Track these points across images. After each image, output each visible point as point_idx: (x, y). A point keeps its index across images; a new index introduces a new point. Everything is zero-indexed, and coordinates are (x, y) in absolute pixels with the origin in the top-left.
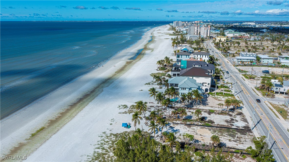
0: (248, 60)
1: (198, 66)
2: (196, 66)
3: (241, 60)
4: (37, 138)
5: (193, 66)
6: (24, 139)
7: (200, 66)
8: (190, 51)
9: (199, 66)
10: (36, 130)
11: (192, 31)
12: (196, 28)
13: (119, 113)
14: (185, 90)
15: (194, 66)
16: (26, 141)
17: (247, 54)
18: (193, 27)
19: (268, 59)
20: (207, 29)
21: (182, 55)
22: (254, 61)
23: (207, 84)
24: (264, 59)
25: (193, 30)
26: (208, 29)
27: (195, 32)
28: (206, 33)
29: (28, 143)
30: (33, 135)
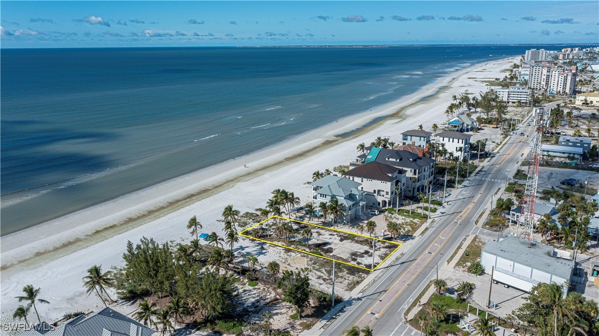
0: (564, 153)
1: (394, 160)
2: (391, 159)
3: (549, 153)
4: (98, 235)
6: (85, 234)
7: (398, 160)
8: (468, 125)
9: (396, 160)
10: (105, 227)
11: (536, 78)
12: (545, 71)
13: (218, 221)
14: (326, 197)
15: (388, 159)
16: (85, 237)
17: (568, 140)
18: (538, 68)
20: (565, 75)
21: (411, 136)
22: (576, 156)
23: (385, 192)
25: (537, 76)
26: (567, 75)
27: (542, 80)
28: (562, 84)
29: (86, 239)
30: (97, 232)
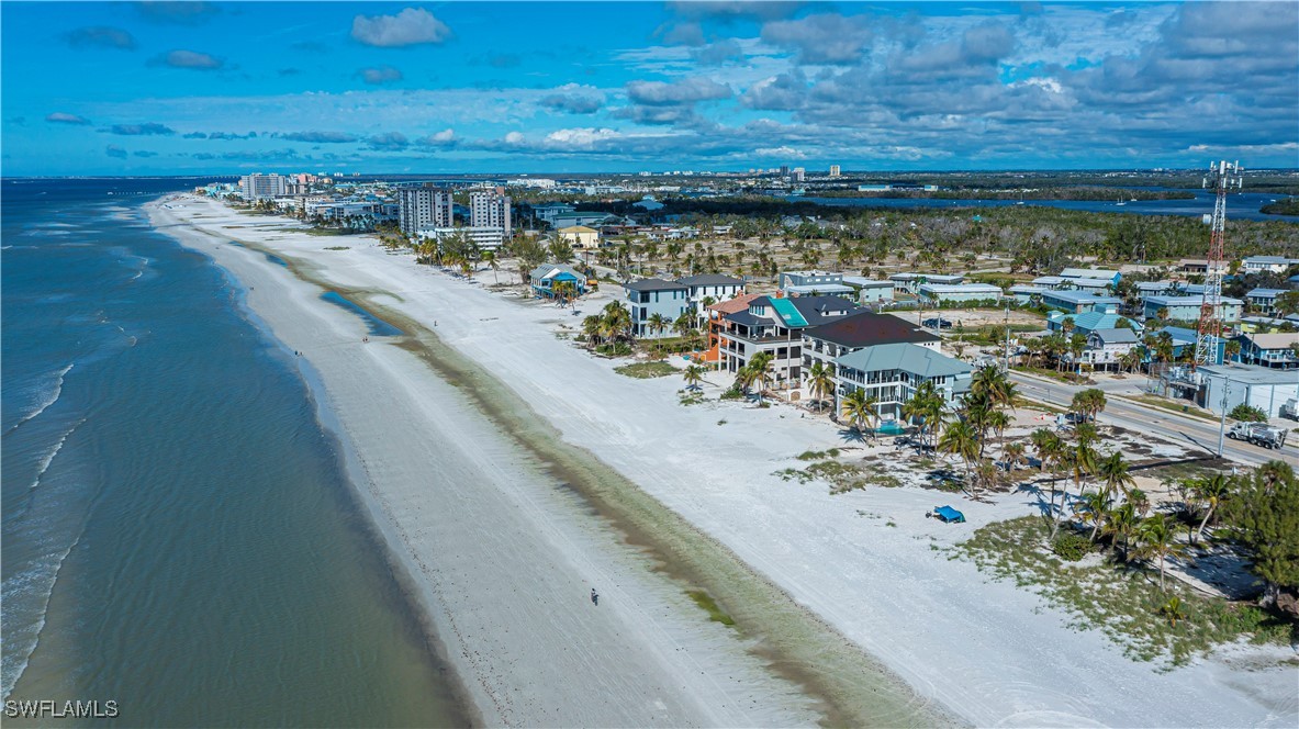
1: (838, 313)
2: (831, 314)
5: (824, 314)
9: (842, 312)
12: (438, 199)
14: (944, 382)
17: (814, 275)
19: (880, 287)
21: (657, 292)
24: (868, 287)
25: (424, 209)
